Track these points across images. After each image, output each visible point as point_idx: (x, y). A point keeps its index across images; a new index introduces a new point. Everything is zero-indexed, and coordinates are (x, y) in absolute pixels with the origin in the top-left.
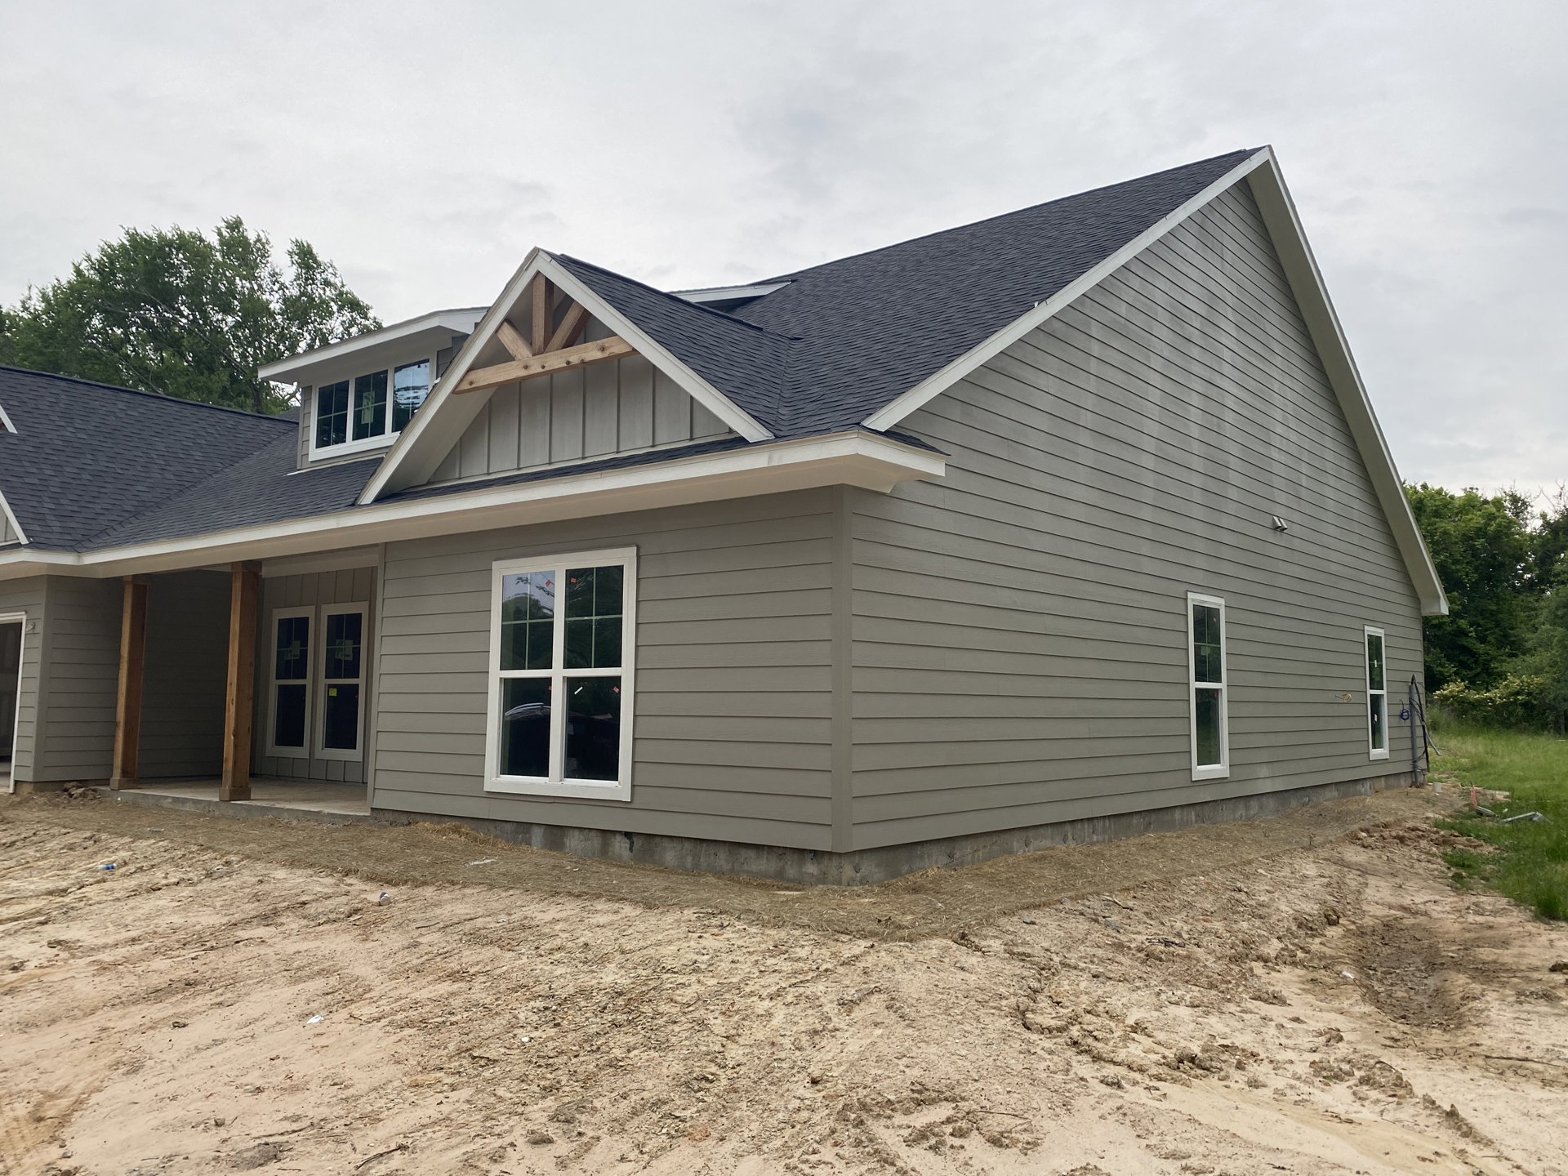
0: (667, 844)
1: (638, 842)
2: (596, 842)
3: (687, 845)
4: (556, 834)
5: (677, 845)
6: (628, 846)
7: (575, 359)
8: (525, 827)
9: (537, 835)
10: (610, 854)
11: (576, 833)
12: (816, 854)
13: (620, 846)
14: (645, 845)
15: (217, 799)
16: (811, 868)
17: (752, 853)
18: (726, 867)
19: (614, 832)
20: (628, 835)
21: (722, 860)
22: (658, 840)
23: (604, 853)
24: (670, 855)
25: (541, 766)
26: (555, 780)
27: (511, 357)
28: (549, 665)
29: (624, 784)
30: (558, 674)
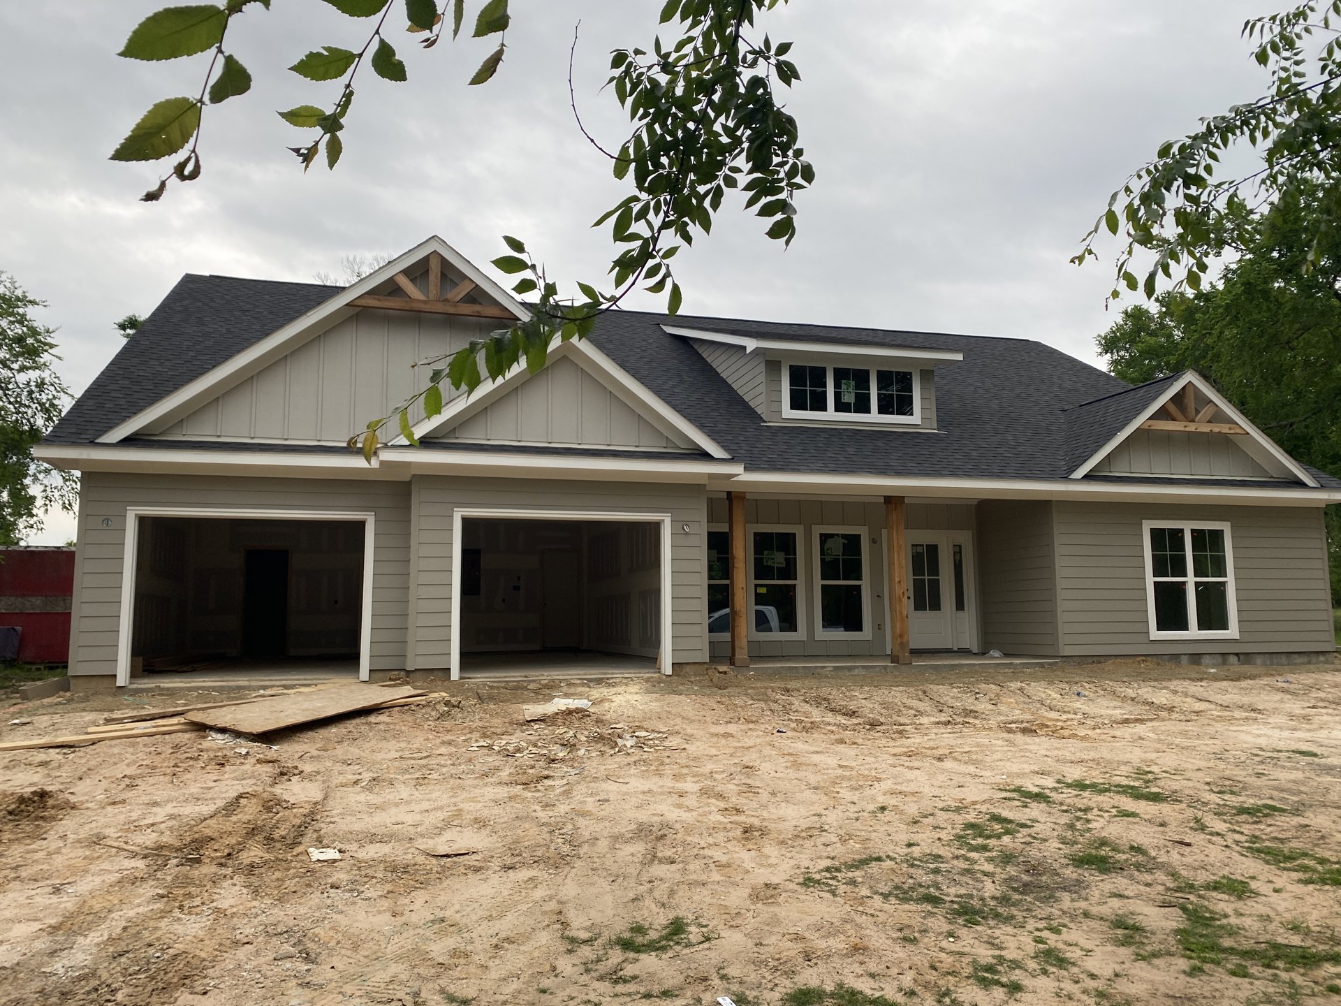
0: (1256, 656)
1: (1242, 657)
2: (1220, 659)
3: (1266, 655)
4: (1196, 658)
5: (1261, 656)
6: (1237, 659)
7: (1216, 430)
8: (1177, 656)
9: (1184, 660)
10: (1230, 662)
11: (1208, 656)
12: (1323, 653)
13: (1233, 659)
14: (1245, 658)
16: (1322, 658)
17: (1296, 656)
19: (1229, 653)
20: (1237, 654)
21: (1284, 659)
22: (1251, 655)
23: (1224, 663)
24: (1259, 660)
25: (1184, 626)
26: (1193, 632)
27: (1174, 419)
28: (1185, 575)
29: (1233, 632)
30: (1191, 580)
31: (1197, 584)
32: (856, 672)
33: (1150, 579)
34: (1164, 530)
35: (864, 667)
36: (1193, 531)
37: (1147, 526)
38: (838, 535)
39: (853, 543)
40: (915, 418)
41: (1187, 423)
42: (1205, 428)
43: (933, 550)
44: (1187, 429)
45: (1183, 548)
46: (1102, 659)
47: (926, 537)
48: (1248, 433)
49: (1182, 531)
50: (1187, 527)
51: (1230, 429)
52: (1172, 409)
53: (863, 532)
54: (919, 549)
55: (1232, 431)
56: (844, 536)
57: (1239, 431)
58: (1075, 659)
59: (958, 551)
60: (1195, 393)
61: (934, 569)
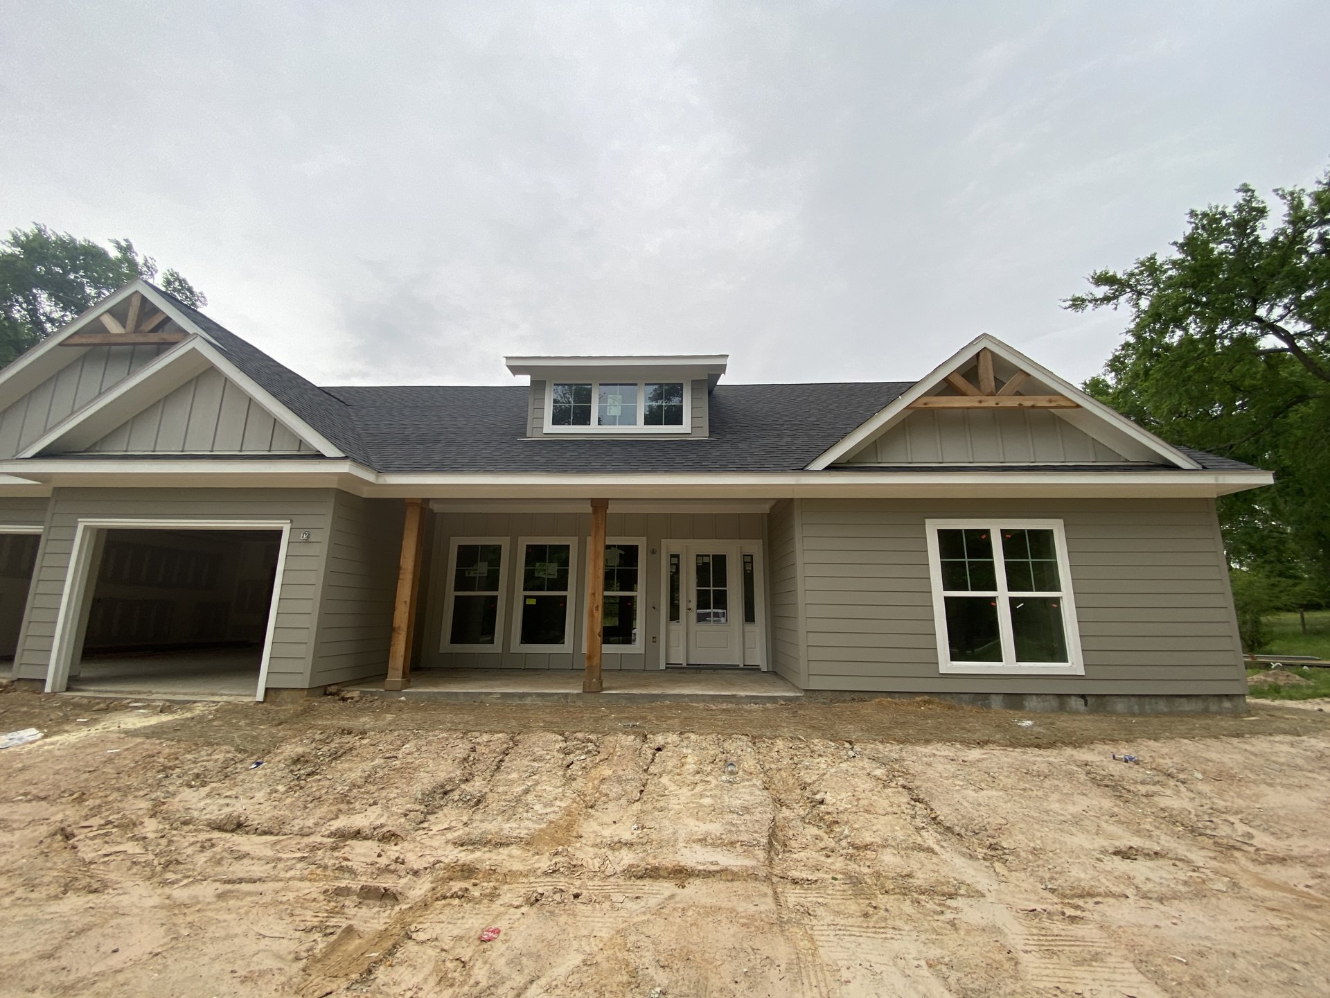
0: (1115, 699)
1: (1091, 700)
2: (1054, 703)
3: (1133, 699)
4: (1015, 701)
5: (1125, 700)
6: (1083, 703)
7: (1027, 404)
8: (984, 697)
9: (996, 703)
10: (1068, 709)
11: (1034, 698)
12: (1228, 697)
13: (1077, 704)
14: (1097, 702)
15: (578, 691)
16: (1227, 705)
17: (1184, 700)
18: (1166, 710)
19: (1069, 695)
20: (1083, 696)
21: (1162, 706)
22: (1108, 698)
23: (1062, 708)
24: (1120, 706)
25: (995, 654)
26: (1009, 663)
27: (963, 394)
28: (994, 588)
29: (1074, 664)
30: (1002, 596)
31: (1013, 601)
32: (528, 701)
33: (939, 594)
34: (960, 531)
35: (539, 695)
36: (1004, 532)
37: (932, 528)
38: (614, 546)
39: (630, 554)
40: (685, 427)
41: (983, 398)
42: (1011, 402)
43: (720, 561)
44: (983, 405)
45: (989, 554)
46: (866, 696)
47: (712, 547)
48: (1078, 406)
49: (987, 532)
50: (995, 528)
51: (1050, 401)
52: (960, 382)
53: (641, 543)
54: (706, 560)
55: (1053, 404)
56: (620, 547)
57: (1064, 403)
58: (825, 694)
59: (748, 562)
60: (993, 360)
61: (721, 579)
